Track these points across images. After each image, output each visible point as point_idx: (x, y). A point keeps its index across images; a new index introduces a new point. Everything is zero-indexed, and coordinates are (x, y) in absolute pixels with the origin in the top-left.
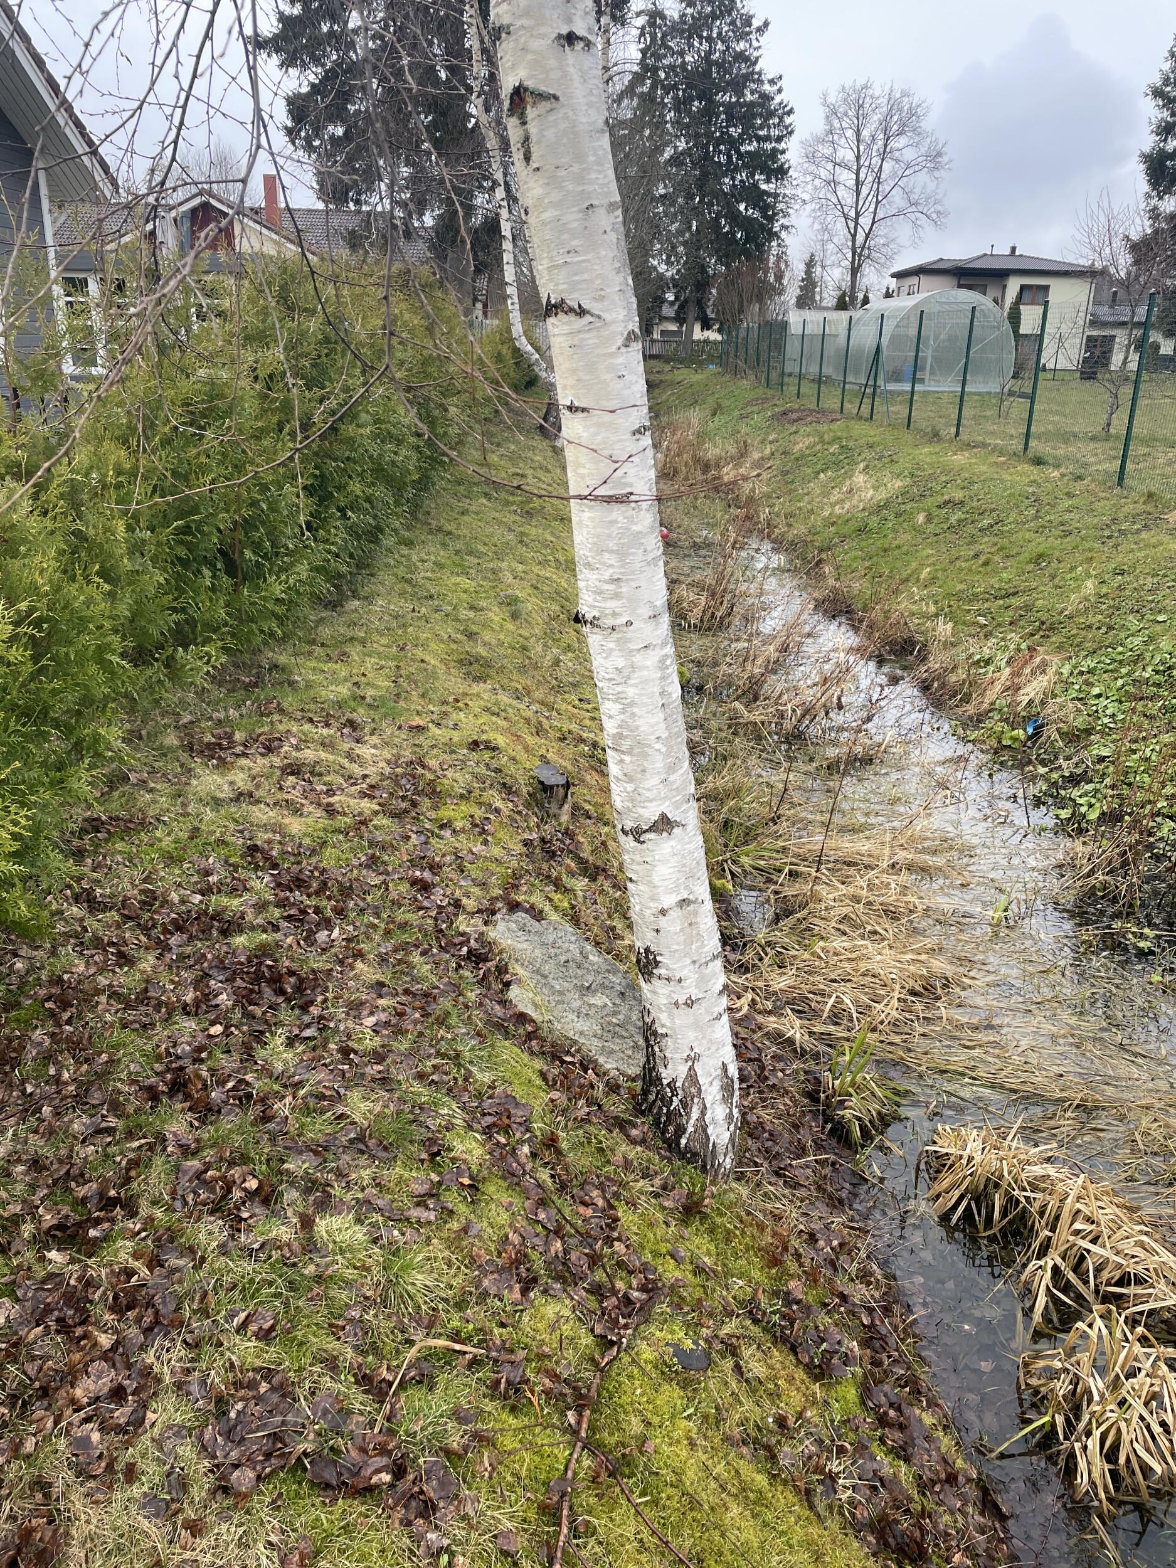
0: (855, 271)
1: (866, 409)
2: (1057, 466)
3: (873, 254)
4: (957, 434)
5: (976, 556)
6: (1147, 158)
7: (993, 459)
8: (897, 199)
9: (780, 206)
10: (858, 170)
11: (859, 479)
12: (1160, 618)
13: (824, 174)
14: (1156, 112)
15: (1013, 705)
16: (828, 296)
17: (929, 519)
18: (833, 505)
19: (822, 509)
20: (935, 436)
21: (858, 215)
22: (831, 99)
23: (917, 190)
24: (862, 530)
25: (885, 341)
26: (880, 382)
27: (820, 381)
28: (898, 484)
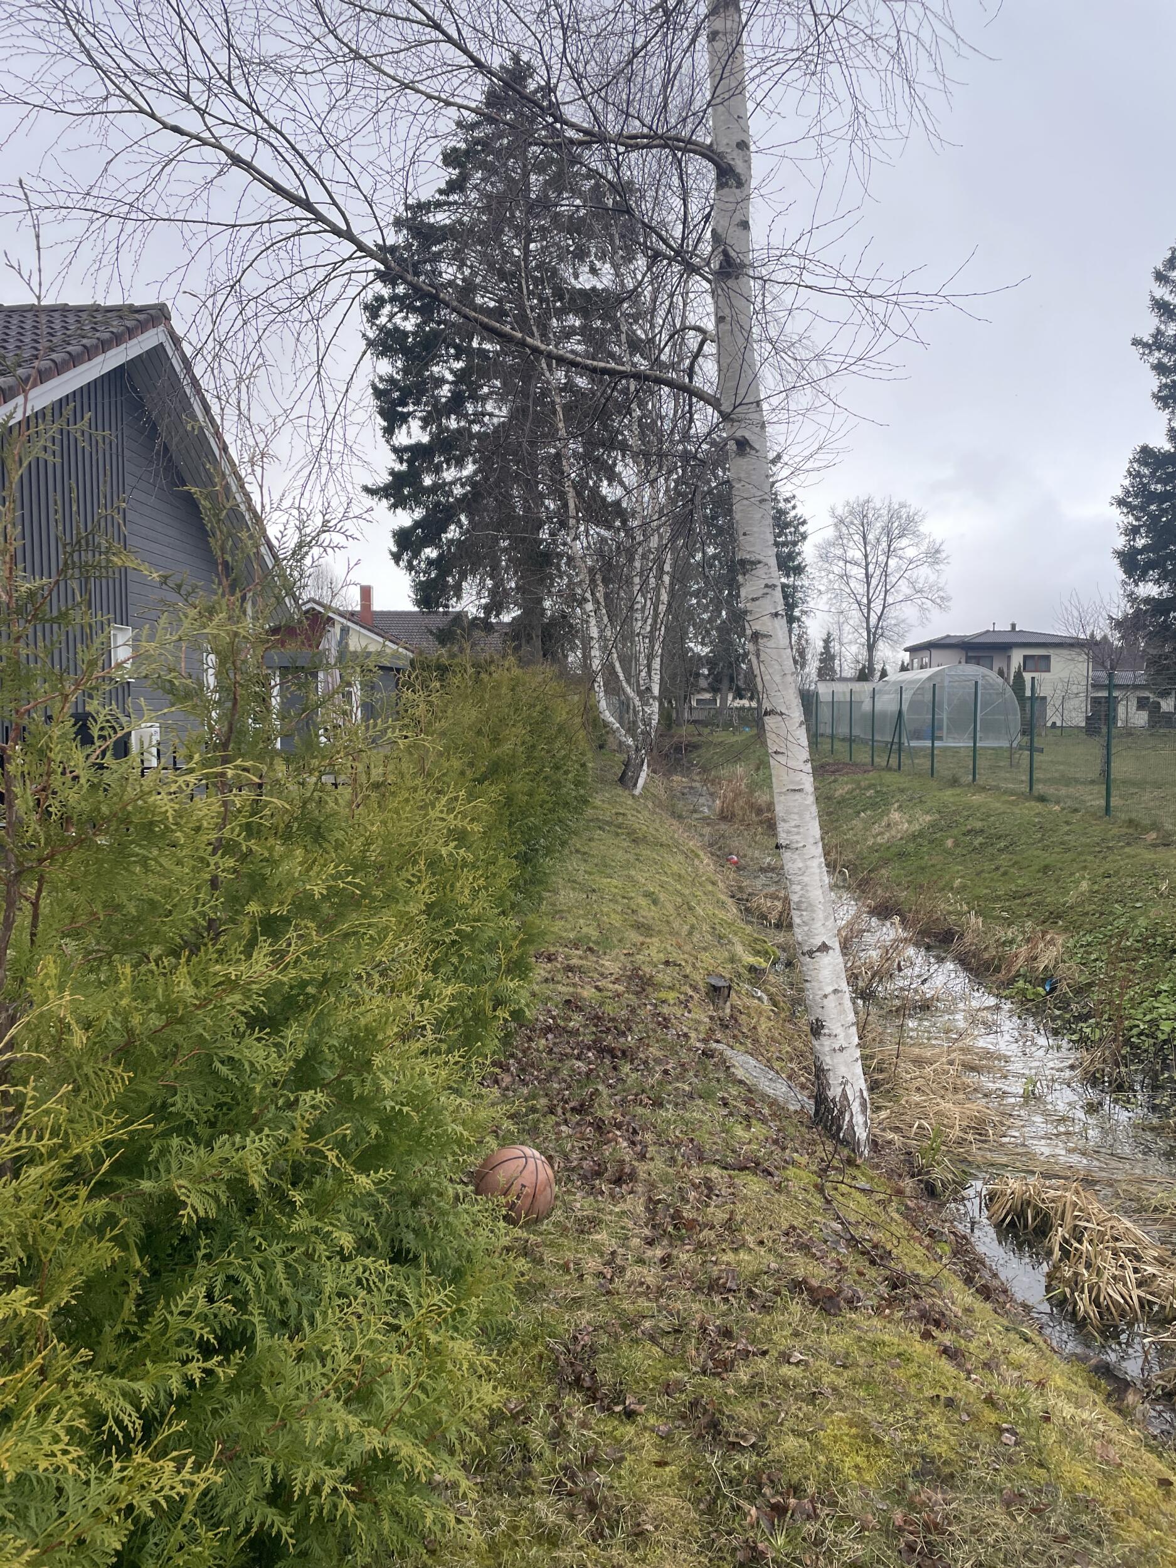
0: (871, 647)
1: (894, 762)
2: (1057, 803)
3: (886, 633)
4: (974, 779)
5: (997, 869)
6: (1119, 554)
7: (1006, 798)
8: (904, 588)
9: (800, 595)
10: (867, 565)
11: (895, 816)
12: (1138, 905)
13: (837, 570)
14: (1122, 517)
15: (1033, 970)
16: (848, 669)
17: (957, 844)
18: (875, 837)
19: (866, 840)
20: (954, 782)
21: (869, 601)
22: (839, 511)
23: (921, 580)
24: (901, 855)
25: (905, 708)
26: (905, 740)
27: (851, 740)
28: (928, 818)
